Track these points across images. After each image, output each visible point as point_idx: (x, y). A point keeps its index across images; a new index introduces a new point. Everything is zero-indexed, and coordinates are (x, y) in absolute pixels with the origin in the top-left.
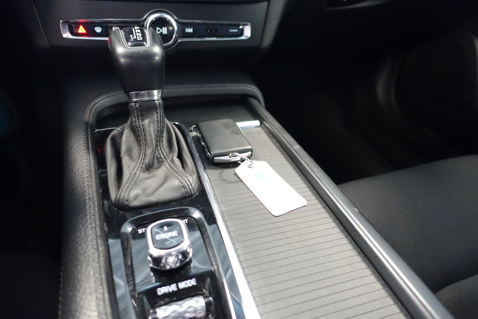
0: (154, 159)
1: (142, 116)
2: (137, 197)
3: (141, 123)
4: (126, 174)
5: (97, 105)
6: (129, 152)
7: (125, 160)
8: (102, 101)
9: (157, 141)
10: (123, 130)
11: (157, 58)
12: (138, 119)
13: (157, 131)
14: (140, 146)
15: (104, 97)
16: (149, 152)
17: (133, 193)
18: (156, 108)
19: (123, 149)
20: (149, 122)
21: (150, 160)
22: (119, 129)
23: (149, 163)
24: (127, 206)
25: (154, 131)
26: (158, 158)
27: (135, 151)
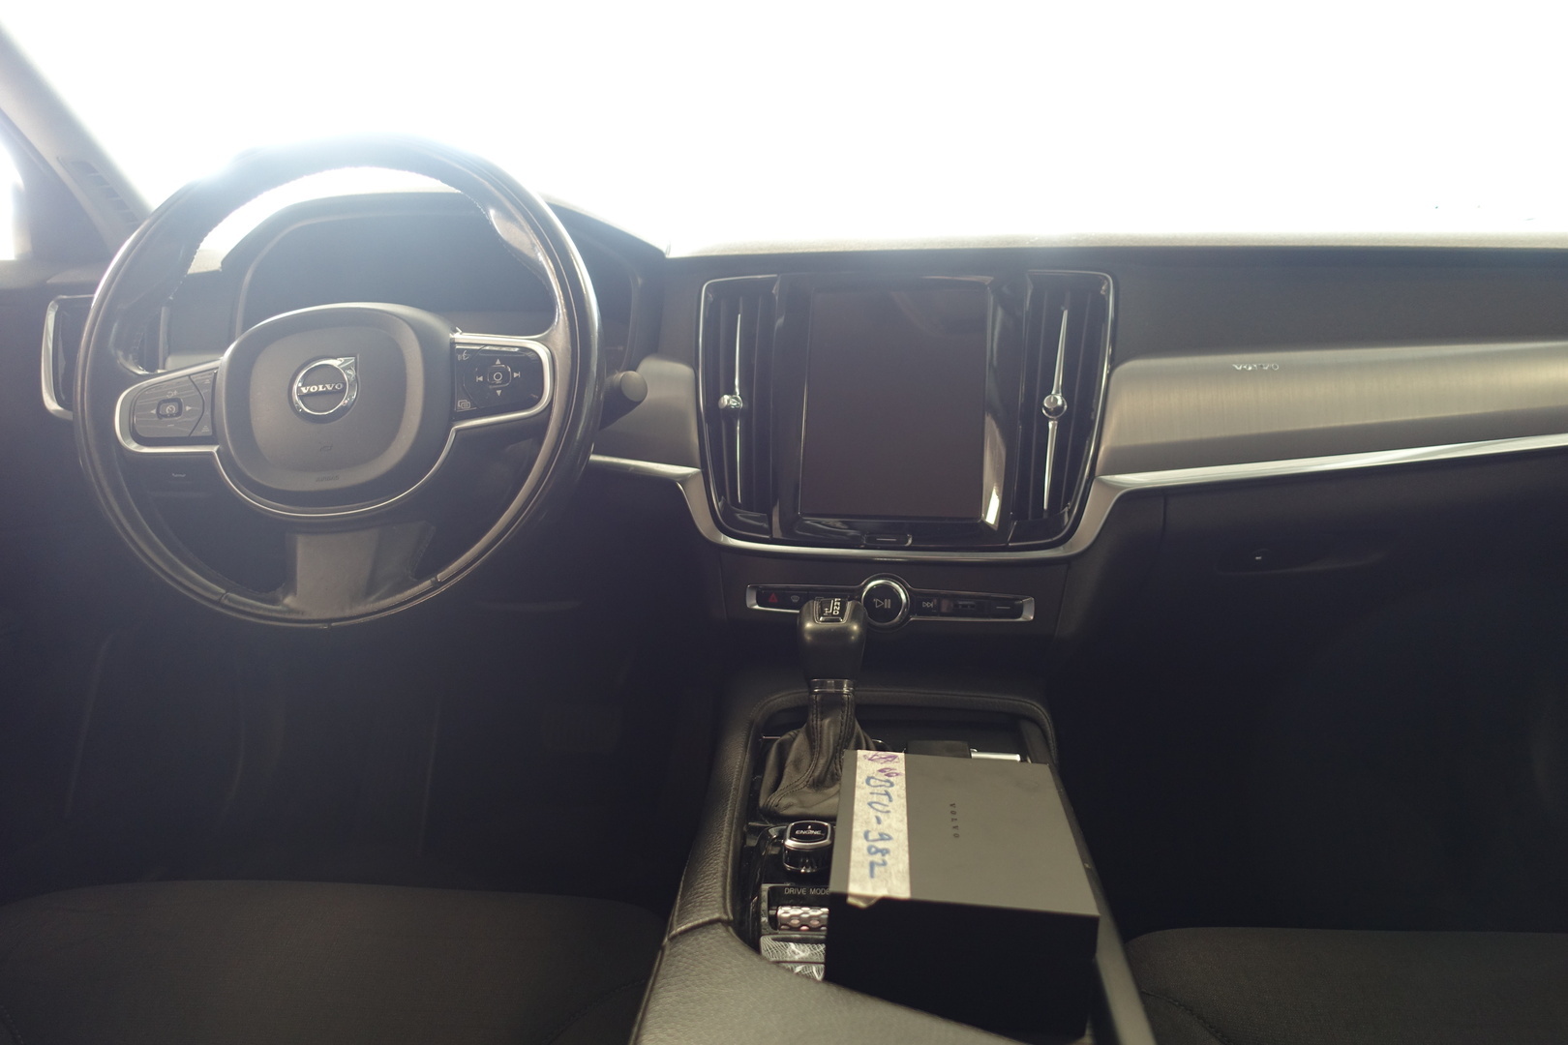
0: (827, 772)
1: (822, 713)
2: (788, 806)
3: (819, 723)
4: (784, 783)
5: (771, 703)
6: (797, 764)
7: (788, 770)
8: (780, 699)
9: (835, 750)
10: (797, 735)
11: (853, 638)
12: (817, 717)
13: (837, 737)
14: (812, 754)
15: (783, 694)
16: (822, 761)
17: (785, 801)
18: (843, 705)
19: (791, 757)
20: (830, 723)
21: (821, 773)
22: (792, 733)
23: (819, 776)
24: (775, 812)
25: (835, 736)
26: (833, 775)
27: (805, 762)
